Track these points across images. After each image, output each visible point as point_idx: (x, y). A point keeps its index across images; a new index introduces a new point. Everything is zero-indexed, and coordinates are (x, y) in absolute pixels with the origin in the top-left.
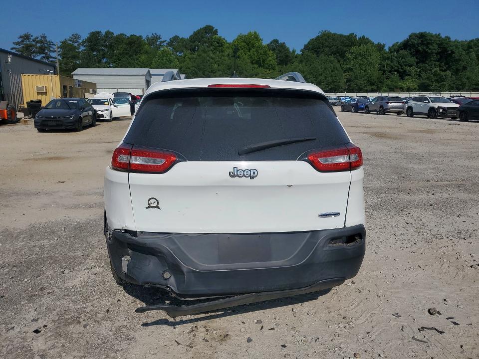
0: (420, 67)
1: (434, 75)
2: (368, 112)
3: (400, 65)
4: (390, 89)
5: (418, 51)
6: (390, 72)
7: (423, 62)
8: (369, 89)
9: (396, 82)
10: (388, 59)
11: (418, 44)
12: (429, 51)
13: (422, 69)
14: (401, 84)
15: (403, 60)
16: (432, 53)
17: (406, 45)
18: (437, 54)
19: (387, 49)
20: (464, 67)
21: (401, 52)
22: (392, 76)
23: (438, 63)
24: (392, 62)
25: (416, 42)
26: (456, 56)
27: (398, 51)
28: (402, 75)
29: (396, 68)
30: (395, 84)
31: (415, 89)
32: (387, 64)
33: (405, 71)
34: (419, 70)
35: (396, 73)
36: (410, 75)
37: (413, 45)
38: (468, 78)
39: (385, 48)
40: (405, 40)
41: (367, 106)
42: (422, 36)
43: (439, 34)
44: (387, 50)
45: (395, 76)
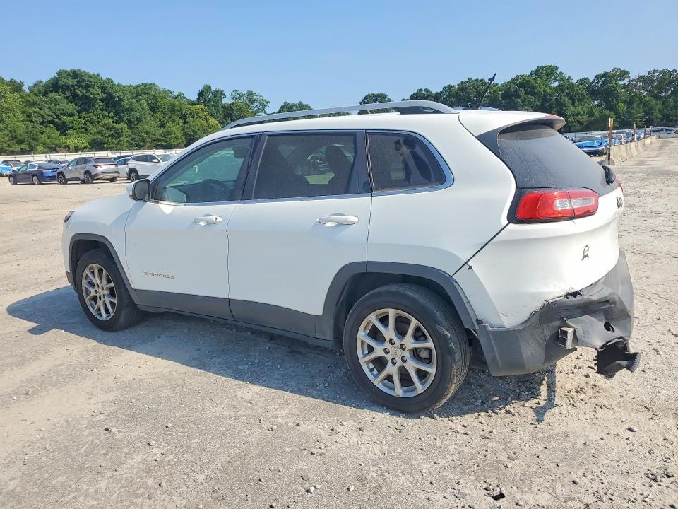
0: (84, 118)
1: (108, 129)
2: (65, 182)
3: (55, 113)
4: (49, 148)
5: (75, 96)
6: (42, 123)
7: (87, 111)
8: (16, 150)
9: (56, 139)
10: (34, 104)
11: (73, 86)
12: (92, 96)
13: (88, 121)
14: (63, 140)
15: (58, 107)
16: (95, 99)
17: (55, 86)
18: (102, 100)
19: (25, 88)
20: (137, 118)
21: (52, 95)
22: (47, 131)
23: (106, 113)
24: (41, 109)
25: (70, 83)
26: (126, 104)
27: (45, 94)
28: (63, 129)
29: (50, 119)
30: (57, 142)
31: (86, 147)
32: (34, 112)
33: (64, 123)
34: (83, 121)
35: (51, 125)
36: (72, 128)
37: (67, 87)
38: (147, 133)
39: (23, 88)
40: (52, 79)
41: (61, 173)
42: (75, 75)
43: (98, 75)
44: (28, 91)
45: (52, 130)
